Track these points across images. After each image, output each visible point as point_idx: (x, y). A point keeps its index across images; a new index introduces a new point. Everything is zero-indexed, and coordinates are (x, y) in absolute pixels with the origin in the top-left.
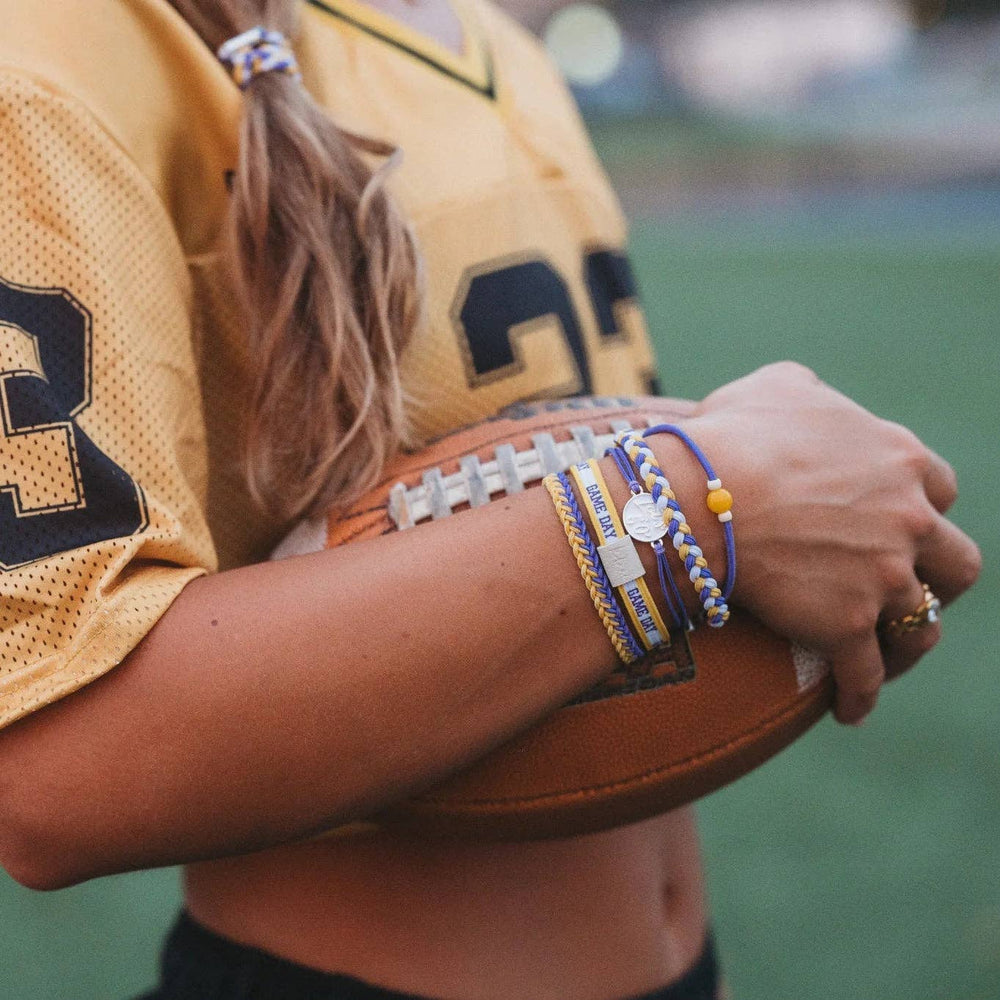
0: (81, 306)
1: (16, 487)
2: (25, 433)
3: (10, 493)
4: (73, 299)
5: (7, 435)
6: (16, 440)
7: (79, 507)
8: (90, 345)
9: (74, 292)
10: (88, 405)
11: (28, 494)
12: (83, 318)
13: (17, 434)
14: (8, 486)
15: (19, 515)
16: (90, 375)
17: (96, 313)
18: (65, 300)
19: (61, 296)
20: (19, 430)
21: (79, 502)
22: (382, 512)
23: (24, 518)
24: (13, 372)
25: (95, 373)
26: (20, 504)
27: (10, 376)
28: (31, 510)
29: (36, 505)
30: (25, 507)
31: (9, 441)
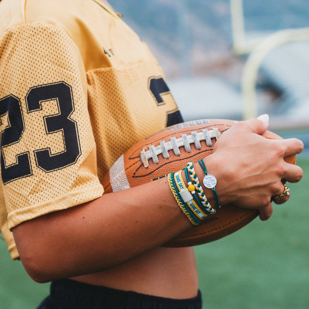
0: (68, 85)
1: (50, 148)
2: (52, 133)
3: (48, 150)
4: (66, 83)
5: (47, 134)
6: (49, 135)
7: (65, 152)
8: (72, 95)
9: (65, 81)
10: (74, 111)
11: (53, 150)
12: (69, 88)
13: (49, 134)
14: (47, 148)
15: (50, 156)
16: (73, 103)
17: (73, 86)
18: (64, 84)
19: (63, 83)
20: (50, 132)
21: (65, 150)
22: (138, 159)
23: (52, 157)
24: (48, 116)
25: (75, 102)
26: (51, 153)
27: (47, 117)
28: (54, 154)
29: (55, 153)
30: (52, 154)
31: (47, 136)
